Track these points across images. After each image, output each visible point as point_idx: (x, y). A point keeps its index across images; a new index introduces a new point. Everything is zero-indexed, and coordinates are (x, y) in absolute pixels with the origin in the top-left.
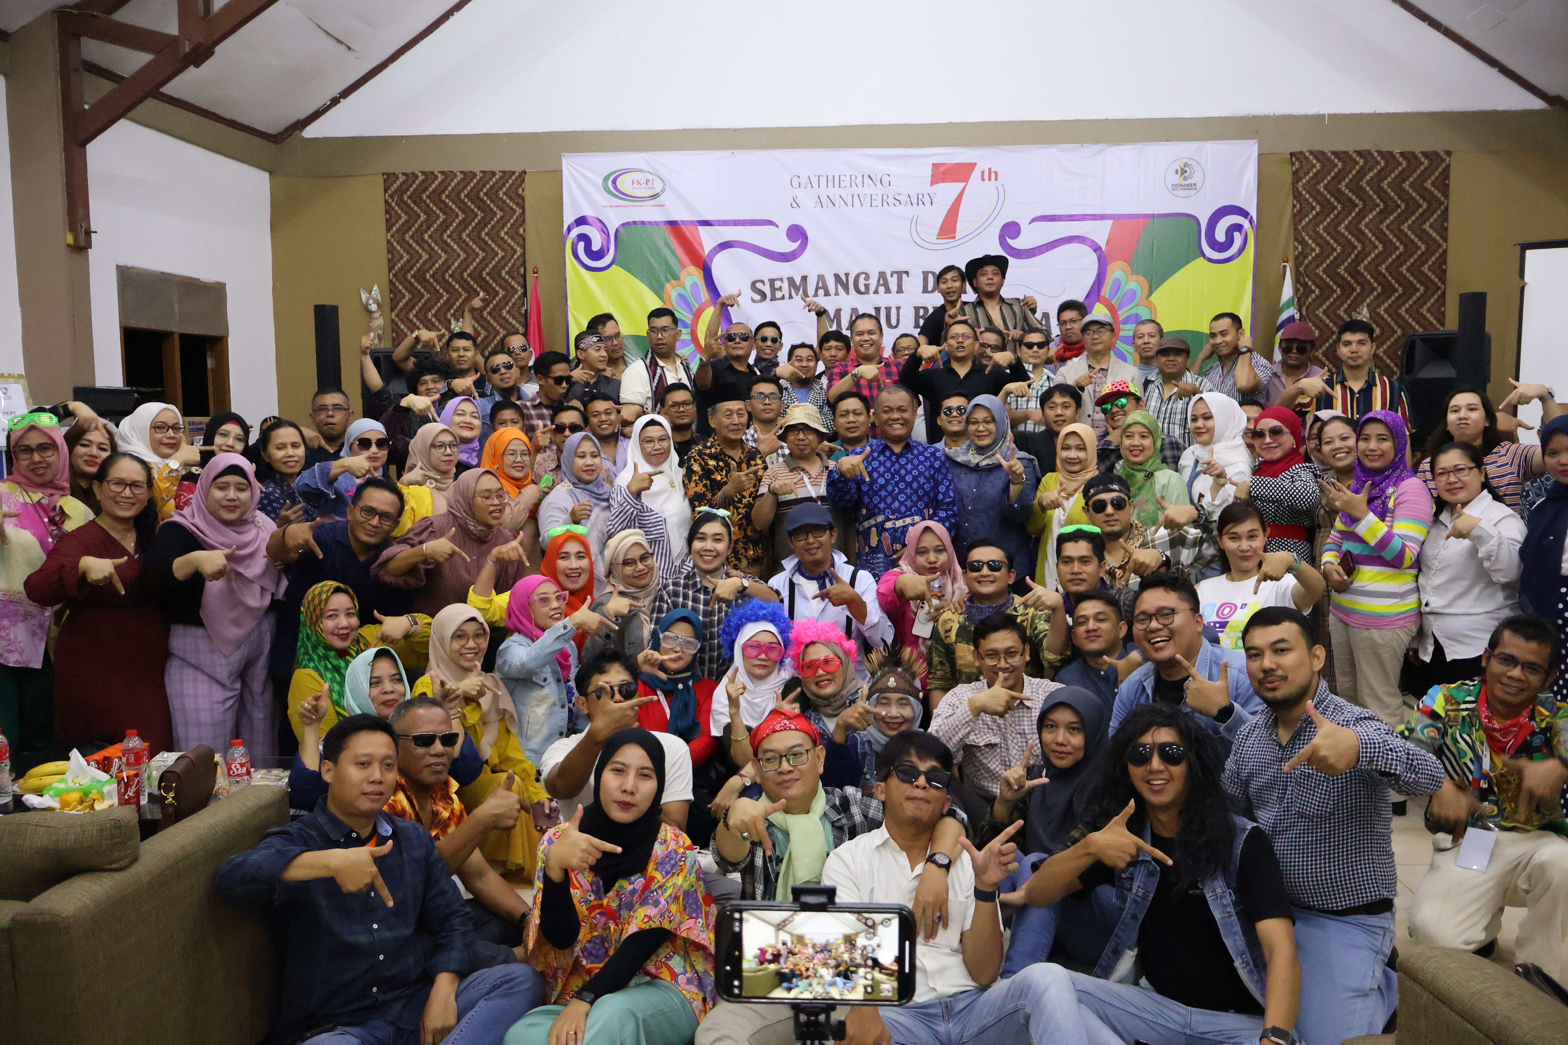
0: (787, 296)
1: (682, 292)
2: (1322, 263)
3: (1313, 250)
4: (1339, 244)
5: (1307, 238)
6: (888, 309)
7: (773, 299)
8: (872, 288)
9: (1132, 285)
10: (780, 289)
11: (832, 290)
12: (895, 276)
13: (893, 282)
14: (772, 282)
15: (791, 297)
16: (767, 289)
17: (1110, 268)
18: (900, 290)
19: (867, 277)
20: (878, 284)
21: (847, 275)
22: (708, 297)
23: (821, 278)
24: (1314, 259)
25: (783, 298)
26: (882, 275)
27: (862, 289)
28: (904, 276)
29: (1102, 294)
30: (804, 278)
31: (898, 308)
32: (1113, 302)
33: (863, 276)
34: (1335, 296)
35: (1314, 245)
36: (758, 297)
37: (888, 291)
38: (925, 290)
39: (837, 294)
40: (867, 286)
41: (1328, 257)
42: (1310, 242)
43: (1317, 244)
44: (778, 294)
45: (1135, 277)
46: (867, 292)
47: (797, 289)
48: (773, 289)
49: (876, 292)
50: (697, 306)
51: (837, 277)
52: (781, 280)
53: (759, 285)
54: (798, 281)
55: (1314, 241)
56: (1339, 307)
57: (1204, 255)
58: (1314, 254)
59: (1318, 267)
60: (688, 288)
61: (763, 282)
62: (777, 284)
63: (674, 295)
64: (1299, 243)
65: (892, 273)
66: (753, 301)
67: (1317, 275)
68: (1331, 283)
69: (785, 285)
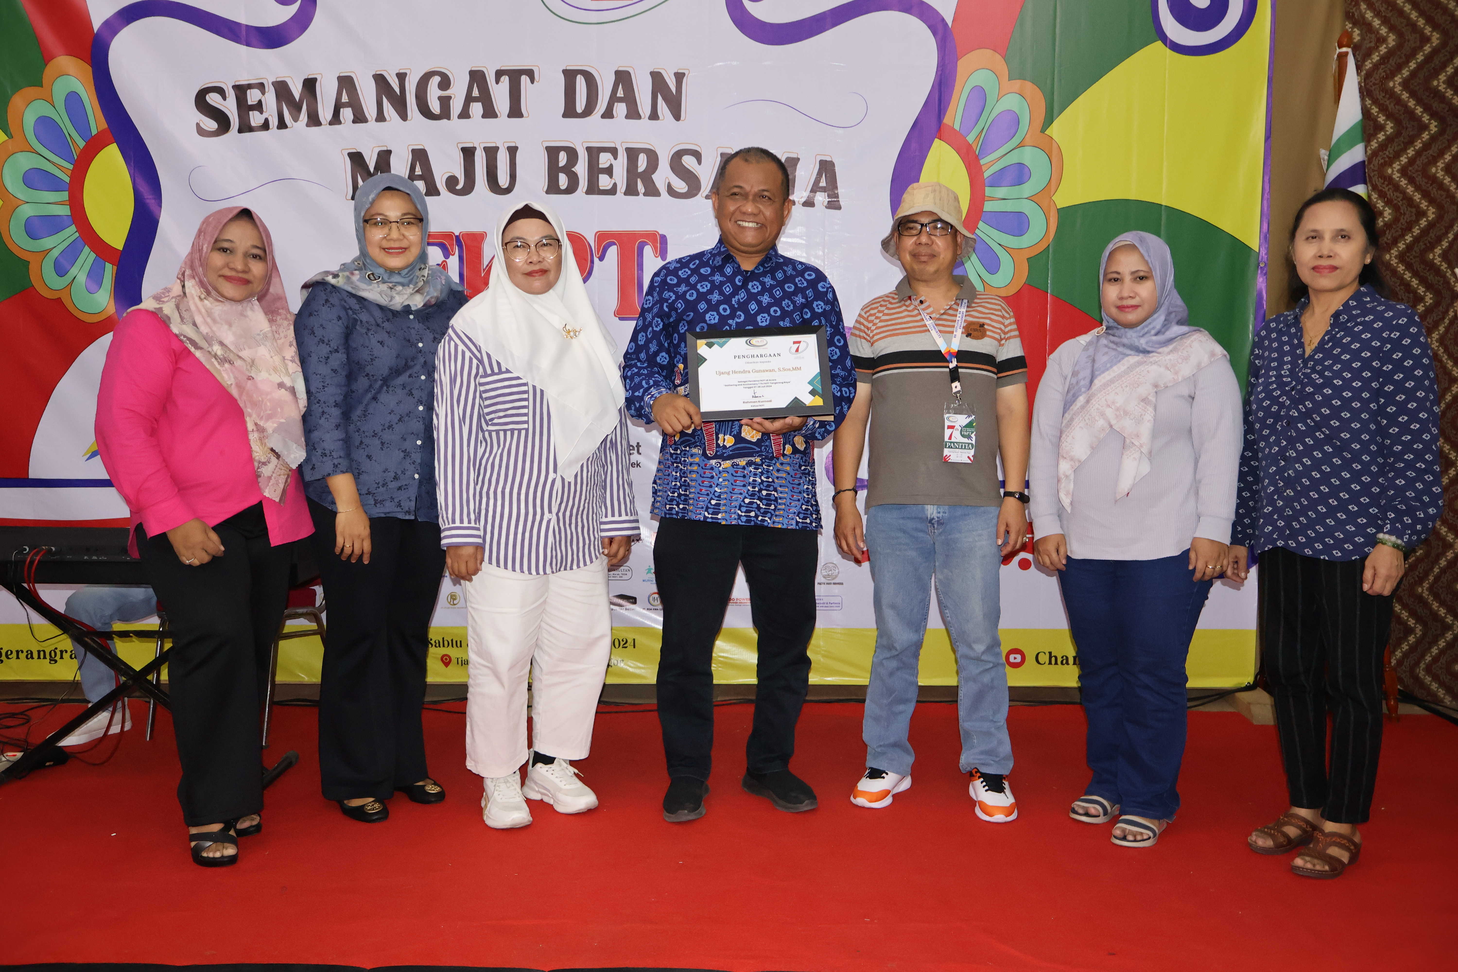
0: (274, 122)
1: (49, 111)
2: (1399, 68)
3: (1382, 40)
4: (1435, 27)
5: (1369, 15)
6: (491, 152)
7: (245, 127)
8: (457, 107)
9: (1011, 102)
10: (259, 107)
11: (370, 109)
12: (505, 80)
13: (500, 93)
14: (241, 90)
15: (282, 125)
16: (230, 107)
17: (963, 65)
18: (515, 111)
19: (445, 83)
20: (469, 99)
21: (402, 77)
22: (104, 125)
23: (346, 83)
24: (1384, 59)
25: (266, 126)
26: (477, 77)
27: (435, 107)
28: (524, 79)
29: (947, 120)
30: (310, 85)
31: (513, 151)
32: (970, 138)
33: (436, 79)
34: (1425, 136)
35: (1384, 31)
36: (211, 125)
37: (490, 112)
38: (570, 112)
39: (381, 117)
40: (445, 102)
41: (1413, 55)
42: (1376, 23)
43: (1392, 28)
44: (256, 119)
45: (1017, 84)
46: (445, 113)
47: (296, 108)
48: (243, 107)
49: (465, 114)
50: (82, 144)
51: (380, 80)
52: (261, 86)
53: (213, 99)
54: (296, 91)
55: (1385, 21)
56: (1434, 161)
57: (1163, 37)
58: (1383, 49)
59: (1391, 76)
60: (60, 101)
61: (220, 91)
62: (253, 96)
63: (30, 119)
64: (1355, 24)
65: (499, 74)
66: (201, 131)
67: (1391, 94)
68: (1419, 110)
69: (270, 100)
